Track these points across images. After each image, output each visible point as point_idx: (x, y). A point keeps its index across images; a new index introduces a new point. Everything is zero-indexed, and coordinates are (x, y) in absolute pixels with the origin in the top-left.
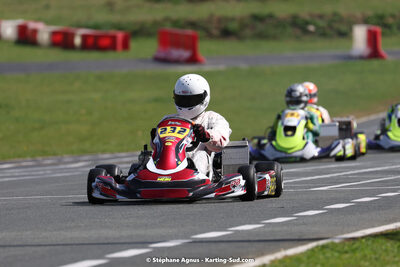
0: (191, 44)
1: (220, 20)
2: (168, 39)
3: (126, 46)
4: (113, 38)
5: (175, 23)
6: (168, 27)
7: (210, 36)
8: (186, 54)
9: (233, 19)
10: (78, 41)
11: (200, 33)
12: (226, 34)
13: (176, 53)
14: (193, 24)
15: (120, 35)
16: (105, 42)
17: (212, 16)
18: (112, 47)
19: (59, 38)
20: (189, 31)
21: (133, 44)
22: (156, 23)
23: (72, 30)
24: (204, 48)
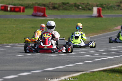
0: (43, 11)
1: (52, 4)
2: (36, 9)
3: (23, 11)
4: (20, 8)
5: (39, 4)
6: (37, 6)
7: (49, 9)
8: (42, 14)
9: (56, 4)
10: (9, 9)
11: (46, 8)
12: (54, 8)
13: (39, 13)
14: (44, 5)
15: (22, 7)
16: (17, 10)
17: (50, 3)
18: (19, 11)
19: (3, 8)
20: (43, 7)
21: (26, 10)
22: (33, 4)
23: (7, 5)
24: (47, 12)
